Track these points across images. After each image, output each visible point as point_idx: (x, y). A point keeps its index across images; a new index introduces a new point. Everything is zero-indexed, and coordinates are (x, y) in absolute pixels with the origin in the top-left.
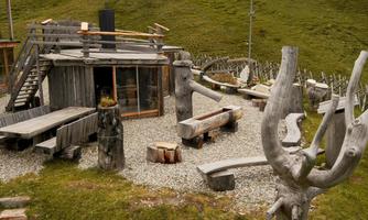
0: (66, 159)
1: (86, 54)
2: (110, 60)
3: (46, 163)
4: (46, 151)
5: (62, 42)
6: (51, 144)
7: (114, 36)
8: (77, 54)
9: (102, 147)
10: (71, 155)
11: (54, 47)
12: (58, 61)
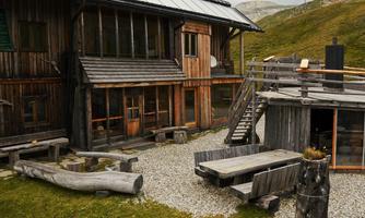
0: (261, 209)
1: (305, 94)
2: (332, 102)
3: (239, 208)
4: (240, 195)
5: (282, 80)
6: (246, 188)
7: (342, 74)
8: (294, 93)
9: (299, 206)
10: (266, 206)
11: (273, 85)
12: (272, 100)
